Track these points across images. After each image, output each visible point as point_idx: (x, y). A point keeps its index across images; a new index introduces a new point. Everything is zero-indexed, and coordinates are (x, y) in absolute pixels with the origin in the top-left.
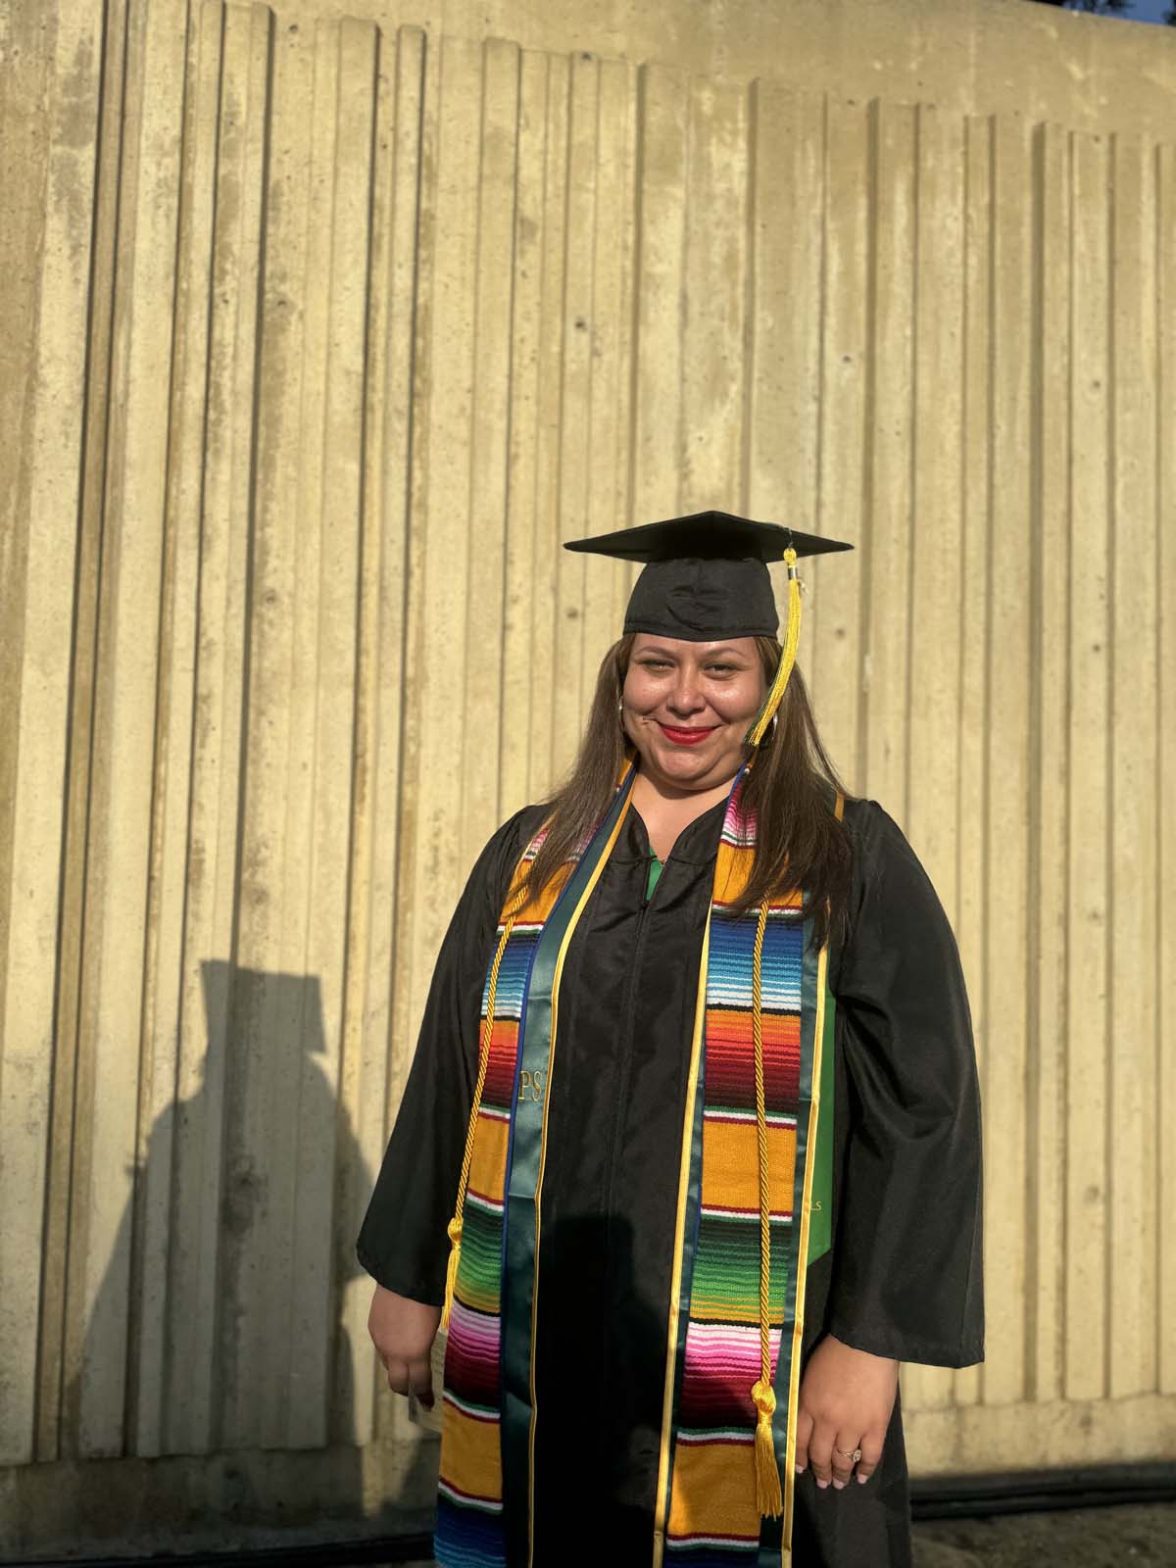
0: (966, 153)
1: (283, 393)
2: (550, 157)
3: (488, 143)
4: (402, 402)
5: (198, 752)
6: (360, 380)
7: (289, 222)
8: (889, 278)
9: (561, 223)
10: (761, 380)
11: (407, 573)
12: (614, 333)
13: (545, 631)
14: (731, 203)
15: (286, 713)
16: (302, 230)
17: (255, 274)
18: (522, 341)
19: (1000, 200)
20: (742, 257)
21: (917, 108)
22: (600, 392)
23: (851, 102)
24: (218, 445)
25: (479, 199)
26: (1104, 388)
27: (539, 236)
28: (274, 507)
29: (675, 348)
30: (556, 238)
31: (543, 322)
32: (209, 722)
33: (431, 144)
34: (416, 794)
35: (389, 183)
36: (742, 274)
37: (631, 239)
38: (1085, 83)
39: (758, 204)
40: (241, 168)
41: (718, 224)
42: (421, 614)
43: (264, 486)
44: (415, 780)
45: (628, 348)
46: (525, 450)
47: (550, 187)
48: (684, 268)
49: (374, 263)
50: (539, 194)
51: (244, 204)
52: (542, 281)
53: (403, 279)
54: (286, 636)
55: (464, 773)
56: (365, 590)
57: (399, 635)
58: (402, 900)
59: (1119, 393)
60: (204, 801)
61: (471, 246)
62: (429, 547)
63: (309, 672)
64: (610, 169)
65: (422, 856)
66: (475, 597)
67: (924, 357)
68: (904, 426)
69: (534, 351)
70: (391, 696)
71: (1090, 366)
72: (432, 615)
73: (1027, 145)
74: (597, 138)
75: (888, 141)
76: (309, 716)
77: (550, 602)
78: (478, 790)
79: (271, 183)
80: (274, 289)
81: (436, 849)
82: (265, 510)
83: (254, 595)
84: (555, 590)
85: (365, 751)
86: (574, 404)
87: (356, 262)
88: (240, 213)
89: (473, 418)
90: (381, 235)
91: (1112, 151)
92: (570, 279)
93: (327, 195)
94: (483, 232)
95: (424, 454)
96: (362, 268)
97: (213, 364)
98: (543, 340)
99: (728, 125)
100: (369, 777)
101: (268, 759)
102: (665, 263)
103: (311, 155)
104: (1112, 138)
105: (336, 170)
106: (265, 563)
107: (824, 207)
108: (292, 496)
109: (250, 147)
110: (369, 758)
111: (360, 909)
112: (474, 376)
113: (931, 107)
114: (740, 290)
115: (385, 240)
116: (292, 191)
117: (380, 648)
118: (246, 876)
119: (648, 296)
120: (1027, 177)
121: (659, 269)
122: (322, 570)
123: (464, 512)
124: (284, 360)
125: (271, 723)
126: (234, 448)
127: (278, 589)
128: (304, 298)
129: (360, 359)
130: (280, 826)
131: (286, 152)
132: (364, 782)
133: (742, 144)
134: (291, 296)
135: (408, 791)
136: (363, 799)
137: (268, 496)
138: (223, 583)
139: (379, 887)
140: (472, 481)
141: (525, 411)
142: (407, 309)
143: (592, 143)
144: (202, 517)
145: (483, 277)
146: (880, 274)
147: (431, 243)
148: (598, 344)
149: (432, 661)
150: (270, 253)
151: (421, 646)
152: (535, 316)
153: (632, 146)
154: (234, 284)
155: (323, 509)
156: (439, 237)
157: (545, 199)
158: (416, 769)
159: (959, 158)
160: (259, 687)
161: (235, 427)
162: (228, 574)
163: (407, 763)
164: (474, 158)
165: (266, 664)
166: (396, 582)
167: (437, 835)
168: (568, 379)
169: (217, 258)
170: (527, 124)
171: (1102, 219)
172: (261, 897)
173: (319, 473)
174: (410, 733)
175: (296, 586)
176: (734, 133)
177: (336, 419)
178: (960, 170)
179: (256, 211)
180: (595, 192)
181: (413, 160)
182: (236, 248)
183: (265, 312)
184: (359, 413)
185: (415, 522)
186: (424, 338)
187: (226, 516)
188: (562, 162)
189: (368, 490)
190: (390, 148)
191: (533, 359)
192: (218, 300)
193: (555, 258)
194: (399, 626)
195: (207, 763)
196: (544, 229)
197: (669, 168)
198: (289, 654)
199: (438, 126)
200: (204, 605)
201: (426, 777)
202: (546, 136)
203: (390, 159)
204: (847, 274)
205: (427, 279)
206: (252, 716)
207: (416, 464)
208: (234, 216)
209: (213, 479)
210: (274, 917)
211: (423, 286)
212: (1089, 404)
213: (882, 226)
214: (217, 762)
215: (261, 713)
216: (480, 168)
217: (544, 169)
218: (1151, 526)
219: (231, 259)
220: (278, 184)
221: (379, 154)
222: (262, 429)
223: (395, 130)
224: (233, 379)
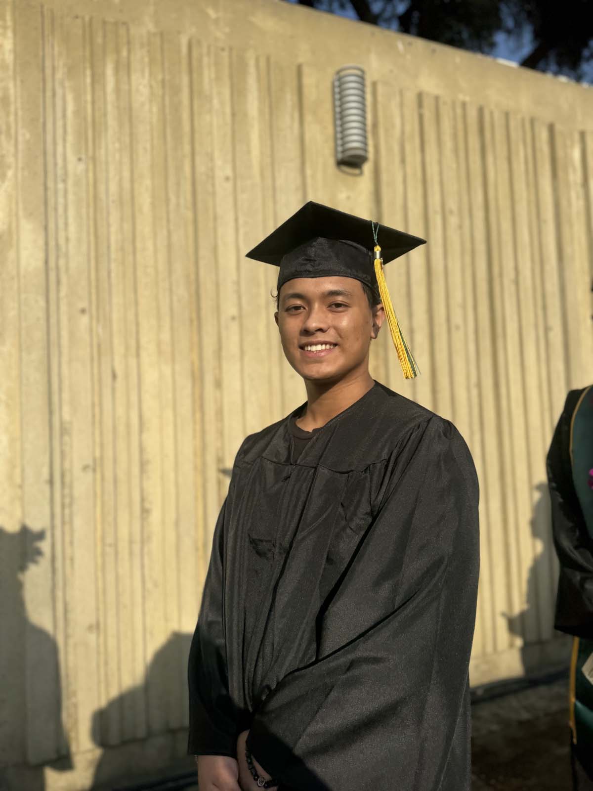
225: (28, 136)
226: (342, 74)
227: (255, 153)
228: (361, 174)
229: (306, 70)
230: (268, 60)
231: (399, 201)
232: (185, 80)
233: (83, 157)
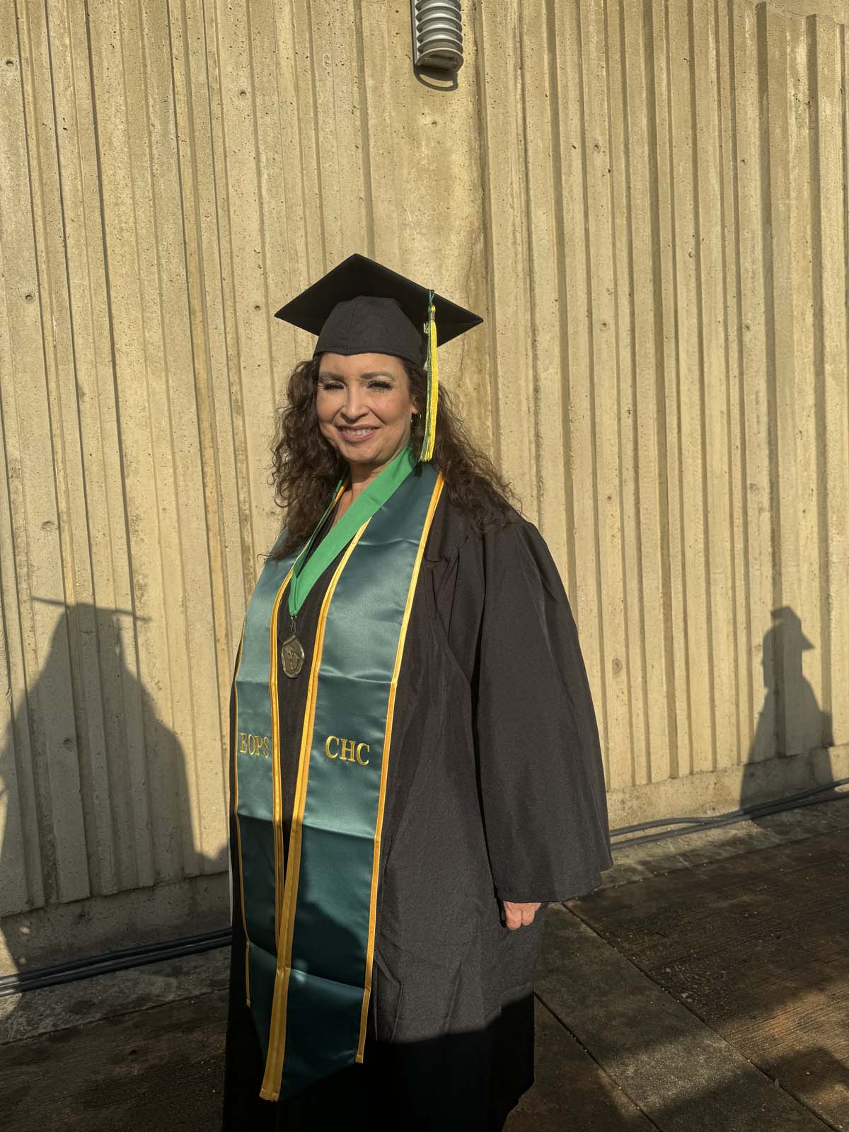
26: (249, 96)
227: (286, 50)
228: (455, 86)
231: (514, 128)
233: (15, 59)
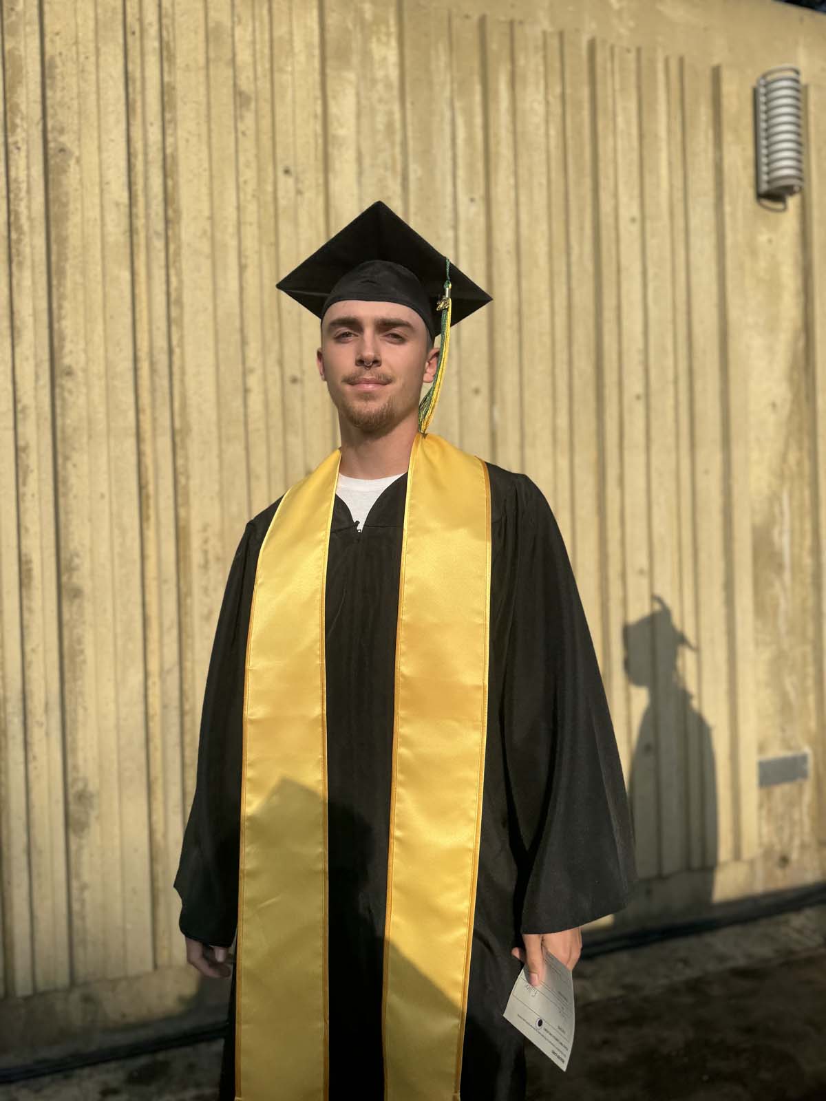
0: (545, 57)
1: (67, 219)
2: (258, 47)
3: (211, 35)
4: (160, 226)
5: (22, 490)
6: (127, 210)
7: (63, 88)
8: (498, 143)
9: (268, 95)
10: (416, 214)
11: (171, 352)
12: (312, 178)
13: (275, 392)
14: (388, 86)
15: (85, 458)
16: (74, 95)
17: (40, 127)
18: (245, 182)
19: (568, 91)
20: (398, 125)
21: (512, 23)
22: (303, 219)
23: (467, 17)
24: (21, 258)
25: (208, 76)
26: (638, 222)
27: (253, 105)
28: (67, 305)
29: (355, 190)
30: (266, 108)
31: (260, 170)
32: (28, 466)
33: (168, 33)
34: (188, 513)
35: (138, 61)
36: (398, 138)
37: (319, 110)
38: (619, 13)
39: (408, 88)
40: (23, 43)
41: (380, 100)
42: (182, 381)
43: (58, 289)
44: (187, 503)
45: (321, 188)
46: (252, 261)
47: (259, 68)
48: (358, 132)
49: (132, 122)
50: (251, 74)
51: (27, 72)
52: (257, 140)
53: (154, 134)
54: (82, 401)
55: (223, 496)
56: (139, 365)
57: (167, 397)
58: (184, 590)
59: (648, 225)
60: (29, 525)
61: (203, 111)
62: (186, 332)
63: (101, 426)
64: (302, 58)
65: (196, 557)
66: (222, 368)
67: (523, 199)
68: (512, 247)
69: (254, 190)
70: (165, 442)
71: (630, 208)
72: (191, 383)
73: (584, 53)
74: (291, 33)
75: (494, 46)
76: (103, 460)
77: (276, 370)
78: (234, 509)
79: (47, 58)
80: (55, 140)
81: (206, 552)
82: (60, 307)
83: (56, 371)
84: (281, 363)
85: (147, 483)
86: (285, 228)
87: (118, 122)
88: (24, 81)
89: (213, 239)
90: (135, 101)
91: (638, 59)
92: (278, 139)
93: (91, 67)
94: (212, 100)
95: (177, 264)
96: (123, 126)
97: (12, 196)
98: (260, 181)
99: (383, 29)
100: (152, 502)
101: (74, 491)
102: (345, 129)
103: (77, 37)
104: (639, 50)
105: (97, 50)
106: (62, 347)
107: (452, 91)
108: (80, 297)
109: (28, 29)
110: (151, 488)
111: (152, 599)
112: (212, 208)
113: (521, 23)
114: (398, 150)
115: (139, 104)
116: (64, 64)
117: (153, 407)
118: (64, 579)
119: (334, 152)
120: (584, 76)
121: (342, 132)
122: (106, 351)
123: (210, 307)
124: (67, 194)
125: (75, 466)
126: (33, 261)
127: (74, 366)
128: (79, 146)
129: (125, 194)
130: (87, 542)
131: (57, 34)
132: (148, 507)
133: (394, 43)
134: (69, 145)
135: (182, 512)
136: (148, 518)
137: (62, 297)
138: (32, 362)
139: (166, 581)
140: (215, 283)
141: (250, 232)
142: (160, 157)
143: (287, 37)
144: (12, 313)
145: (214, 135)
146: (492, 141)
147: (174, 108)
148: (300, 186)
149: (194, 416)
150: (50, 111)
151: (184, 406)
152: (254, 165)
153: (316, 39)
154: (24, 135)
155: (104, 306)
156: (179, 104)
157: (256, 79)
158: (187, 495)
159: (541, 61)
160: (64, 440)
161: (33, 244)
162: (35, 356)
163: (180, 491)
164: (202, 46)
165: (68, 421)
166: (162, 359)
167: (206, 541)
168: (280, 211)
169: (9, 115)
170: (240, 22)
171: (633, 106)
172: (77, 593)
173: (100, 278)
174: (180, 469)
175: (87, 363)
176: (388, 35)
177: (111, 239)
178: (541, 69)
179: (38, 79)
180: (292, 73)
181: (156, 44)
182: (23, 107)
183: (49, 157)
184: (128, 234)
185: (174, 313)
186: (172, 179)
187: (31, 311)
188: (267, 51)
189: (137, 291)
190: (138, 34)
191: (254, 196)
192: (12, 147)
193: (266, 123)
194: (167, 390)
195: (28, 497)
196: (257, 101)
197: (344, 56)
198: (84, 414)
199: (173, 20)
200: (18, 379)
201: (195, 502)
202: (254, 31)
203: (138, 43)
204: (470, 139)
205: (172, 135)
206: (60, 461)
207: (172, 272)
208: (20, 82)
209: (18, 284)
210: (88, 608)
211: (170, 140)
212: (629, 232)
213: (492, 106)
214: (37, 496)
215: (67, 458)
216: (207, 52)
217: (254, 55)
218: (669, 316)
219: (20, 116)
220: (52, 58)
221: (130, 39)
222: (54, 247)
223: (141, 20)
224: (29, 208)
225: (420, 173)
226: (769, 78)
228: (785, 209)
229: (726, 74)
230: (681, 61)
232: (585, 92)
